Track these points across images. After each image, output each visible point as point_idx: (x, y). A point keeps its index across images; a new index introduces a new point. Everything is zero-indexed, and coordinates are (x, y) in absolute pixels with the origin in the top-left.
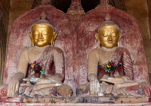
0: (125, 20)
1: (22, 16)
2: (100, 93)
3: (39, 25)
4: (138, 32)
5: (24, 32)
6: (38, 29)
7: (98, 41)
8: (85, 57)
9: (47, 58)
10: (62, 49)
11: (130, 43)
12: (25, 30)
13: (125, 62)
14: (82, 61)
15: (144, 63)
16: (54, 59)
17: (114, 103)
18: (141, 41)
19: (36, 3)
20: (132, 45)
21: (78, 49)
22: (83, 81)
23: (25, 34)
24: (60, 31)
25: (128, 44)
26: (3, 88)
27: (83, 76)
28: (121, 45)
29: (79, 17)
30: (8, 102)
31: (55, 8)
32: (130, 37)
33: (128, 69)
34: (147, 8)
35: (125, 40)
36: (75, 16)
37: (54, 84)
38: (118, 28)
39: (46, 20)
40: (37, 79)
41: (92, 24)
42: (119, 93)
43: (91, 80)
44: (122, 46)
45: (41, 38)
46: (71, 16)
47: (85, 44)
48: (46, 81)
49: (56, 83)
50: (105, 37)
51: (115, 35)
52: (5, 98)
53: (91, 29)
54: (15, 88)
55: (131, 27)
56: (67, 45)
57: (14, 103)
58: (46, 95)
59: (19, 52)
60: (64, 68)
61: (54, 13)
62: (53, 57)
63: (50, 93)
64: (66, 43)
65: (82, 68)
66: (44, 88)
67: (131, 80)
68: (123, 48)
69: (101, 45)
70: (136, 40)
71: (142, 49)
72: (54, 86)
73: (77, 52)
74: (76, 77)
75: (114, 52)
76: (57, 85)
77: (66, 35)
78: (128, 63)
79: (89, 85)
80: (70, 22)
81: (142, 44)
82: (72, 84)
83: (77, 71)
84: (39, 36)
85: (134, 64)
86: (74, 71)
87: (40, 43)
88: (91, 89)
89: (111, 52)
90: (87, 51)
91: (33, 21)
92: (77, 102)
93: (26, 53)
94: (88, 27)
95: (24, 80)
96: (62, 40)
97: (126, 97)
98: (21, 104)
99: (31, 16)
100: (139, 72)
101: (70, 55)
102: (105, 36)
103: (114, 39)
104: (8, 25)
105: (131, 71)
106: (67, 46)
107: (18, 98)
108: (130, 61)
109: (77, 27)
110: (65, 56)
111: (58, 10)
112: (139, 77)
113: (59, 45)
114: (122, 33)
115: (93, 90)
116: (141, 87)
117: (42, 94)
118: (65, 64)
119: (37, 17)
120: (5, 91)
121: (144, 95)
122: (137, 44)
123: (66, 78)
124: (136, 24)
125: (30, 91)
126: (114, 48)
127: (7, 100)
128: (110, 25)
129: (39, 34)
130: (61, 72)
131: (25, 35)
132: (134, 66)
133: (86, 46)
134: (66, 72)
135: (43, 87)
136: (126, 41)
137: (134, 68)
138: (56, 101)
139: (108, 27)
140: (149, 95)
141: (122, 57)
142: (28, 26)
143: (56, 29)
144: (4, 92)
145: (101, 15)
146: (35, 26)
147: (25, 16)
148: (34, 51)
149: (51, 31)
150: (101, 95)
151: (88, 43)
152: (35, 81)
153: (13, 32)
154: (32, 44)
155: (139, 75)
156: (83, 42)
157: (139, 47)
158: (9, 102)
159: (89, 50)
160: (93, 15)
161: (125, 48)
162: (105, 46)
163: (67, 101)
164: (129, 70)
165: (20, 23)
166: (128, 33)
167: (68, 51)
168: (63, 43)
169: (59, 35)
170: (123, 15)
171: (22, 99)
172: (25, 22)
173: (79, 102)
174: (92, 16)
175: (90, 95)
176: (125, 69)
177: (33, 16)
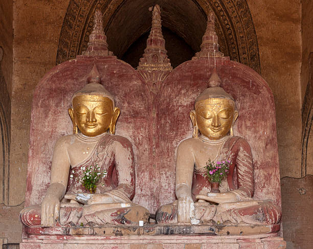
0: (246, 84)
1: (51, 73)
2: (194, 220)
3: (89, 97)
4: (268, 107)
5: (57, 106)
6: (85, 104)
7: (195, 125)
8: (172, 155)
9: (104, 157)
10: (130, 139)
11: (253, 129)
12: (60, 103)
13: (241, 164)
14: (165, 162)
15: (274, 166)
16: (117, 158)
17: (216, 235)
18: (273, 126)
19: (69, 25)
20: (256, 132)
21: (158, 138)
22: (166, 196)
23: (59, 109)
24: (126, 105)
25: (250, 129)
26: (33, 212)
27: (167, 187)
28: (237, 132)
29: (162, 76)
30: (42, 235)
31: (116, 57)
32: (254, 116)
33: (245, 177)
34: (301, 43)
35: (243, 122)
36: (154, 76)
37: (119, 204)
38: (231, 102)
39: (100, 85)
40: (89, 196)
41: (185, 91)
42: (225, 219)
43: (180, 197)
44: (237, 134)
45: (93, 122)
46: (145, 76)
47: (172, 130)
48: (104, 200)
49: (121, 202)
50: (208, 119)
51: (225, 117)
52: (37, 228)
53: (184, 100)
54: (54, 211)
55: (257, 98)
56: (139, 131)
57: (53, 236)
58: (107, 223)
59: (50, 145)
60: (133, 175)
61: (115, 68)
62: (114, 155)
63: (113, 220)
64: (137, 128)
65: (166, 174)
66: (102, 211)
67: (249, 196)
68: (240, 138)
69: (200, 133)
70: (263, 123)
71: (273, 139)
72: (118, 207)
73: (158, 146)
74: (155, 190)
75: (223, 146)
76: (123, 206)
77: (137, 111)
78: (246, 166)
79: (177, 206)
80: (143, 87)
81: (274, 130)
82: (147, 202)
83: (157, 180)
84: (88, 117)
85: (256, 168)
86: (151, 179)
87: (91, 130)
88: (180, 214)
89: (217, 147)
90: (174, 142)
91: (74, 84)
92: (157, 235)
93: (64, 147)
94: (177, 98)
95: (67, 197)
96: (130, 122)
97: (236, 226)
98: (65, 237)
99: (68, 73)
100: (264, 181)
101: (144, 151)
102: (207, 117)
103: (223, 122)
104: (12, 76)
105: (249, 180)
106: (138, 133)
107: (60, 229)
108: (249, 163)
109: (157, 96)
110: (136, 152)
111: (121, 61)
112: (265, 190)
113: (124, 131)
114: (240, 110)
115: (183, 214)
116: (262, 209)
117: (99, 221)
118: (136, 167)
119: (81, 76)
120: (36, 216)
121: (264, 222)
122: (266, 130)
123: (138, 191)
124: (267, 92)
125: (79, 216)
126: (223, 138)
127: (41, 232)
128: (217, 97)
129: (88, 113)
130: (129, 183)
131: (60, 112)
132: (257, 171)
133: (173, 134)
134: (136, 180)
135: (99, 210)
136: (246, 125)
137: (257, 174)
138: (123, 232)
139: (214, 100)
140: (273, 221)
141: (236, 155)
142: (65, 94)
143: (117, 100)
144: (34, 218)
145: (202, 73)
146: (79, 97)
147: (57, 74)
148: (80, 144)
149: (109, 106)
150: (195, 222)
151: (178, 129)
152: (86, 200)
153: (37, 105)
154: (75, 130)
155: (264, 187)
156: (168, 125)
157: (268, 137)
158: (45, 235)
159: (179, 142)
160: (187, 74)
161: (244, 138)
162: (206, 135)
163: (142, 232)
164: (247, 179)
165: (48, 87)
166: (250, 109)
167: (141, 142)
168: (131, 127)
169: (124, 113)
170: (244, 73)
171: (68, 230)
172: (59, 86)
173: (161, 233)
174: (185, 76)
175: (178, 222)
176: (239, 176)
177: (74, 74)
